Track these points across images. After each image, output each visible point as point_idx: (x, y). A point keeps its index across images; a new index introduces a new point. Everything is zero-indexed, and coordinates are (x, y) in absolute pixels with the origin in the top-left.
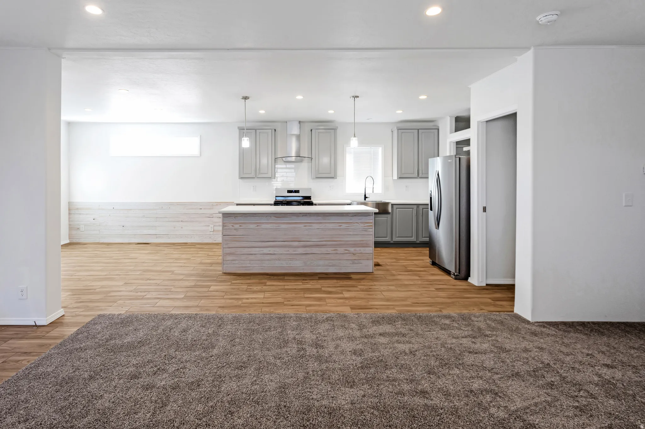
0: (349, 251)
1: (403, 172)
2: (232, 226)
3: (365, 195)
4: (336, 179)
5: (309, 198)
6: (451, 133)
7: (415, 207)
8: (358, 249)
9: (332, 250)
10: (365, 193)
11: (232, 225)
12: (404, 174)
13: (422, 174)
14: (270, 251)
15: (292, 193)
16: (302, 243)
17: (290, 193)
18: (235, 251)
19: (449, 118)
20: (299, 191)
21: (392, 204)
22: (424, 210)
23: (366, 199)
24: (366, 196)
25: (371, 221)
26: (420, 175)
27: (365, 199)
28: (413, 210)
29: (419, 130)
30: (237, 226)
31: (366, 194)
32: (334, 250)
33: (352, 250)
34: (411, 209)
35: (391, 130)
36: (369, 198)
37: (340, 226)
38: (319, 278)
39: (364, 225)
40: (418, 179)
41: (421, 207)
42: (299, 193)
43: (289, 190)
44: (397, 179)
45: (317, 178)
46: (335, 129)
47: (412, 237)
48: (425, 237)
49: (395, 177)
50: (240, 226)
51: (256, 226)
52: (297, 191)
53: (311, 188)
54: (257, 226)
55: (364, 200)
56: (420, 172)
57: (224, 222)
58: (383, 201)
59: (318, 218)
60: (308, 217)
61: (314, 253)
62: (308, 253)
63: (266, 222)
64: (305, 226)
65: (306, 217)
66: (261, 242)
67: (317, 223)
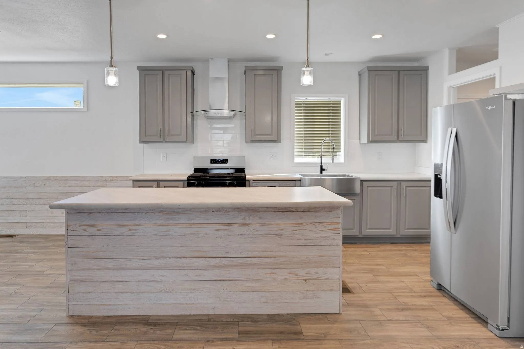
0: (296, 275)
1: (376, 134)
2: (85, 230)
3: (321, 167)
4: (280, 142)
5: (241, 170)
6: (450, 73)
7: (395, 184)
8: (313, 271)
9: (266, 274)
10: (321, 163)
11: (84, 228)
12: (377, 135)
13: (403, 136)
14: (153, 275)
15: (217, 163)
16: (212, 262)
17: (214, 163)
18: (91, 276)
19: (446, 53)
20: (227, 160)
21: (361, 181)
22: (408, 188)
23: (323, 171)
24: (323, 168)
25: (338, 220)
26: (401, 137)
27: (321, 173)
28: (391, 189)
29: (400, 71)
30: (93, 230)
31: (323, 164)
32: (271, 274)
33: (302, 272)
34: (390, 188)
35: (359, 72)
36: (327, 170)
37: (282, 230)
38: (239, 333)
39: (326, 227)
40: (397, 143)
41: (404, 185)
42: (227, 163)
43: (213, 160)
44: (367, 143)
45: (252, 142)
46: (278, 70)
47: (389, 229)
48: (408, 229)
49: (365, 140)
50: (99, 230)
51: (128, 230)
52: (225, 161)
53: (244, 157)
54: (130, 230)
55: (319, 173)
56: (401, 133)
57: (69, 223)
58: (347, 174)
59: (242, 214)
60: (223, 213)
61: (234, 279)
62: (222, 279)
63: (146, 223)
64: (218, 230)
65: (219, 213)
66: (138, 259)
67: (239, 224)
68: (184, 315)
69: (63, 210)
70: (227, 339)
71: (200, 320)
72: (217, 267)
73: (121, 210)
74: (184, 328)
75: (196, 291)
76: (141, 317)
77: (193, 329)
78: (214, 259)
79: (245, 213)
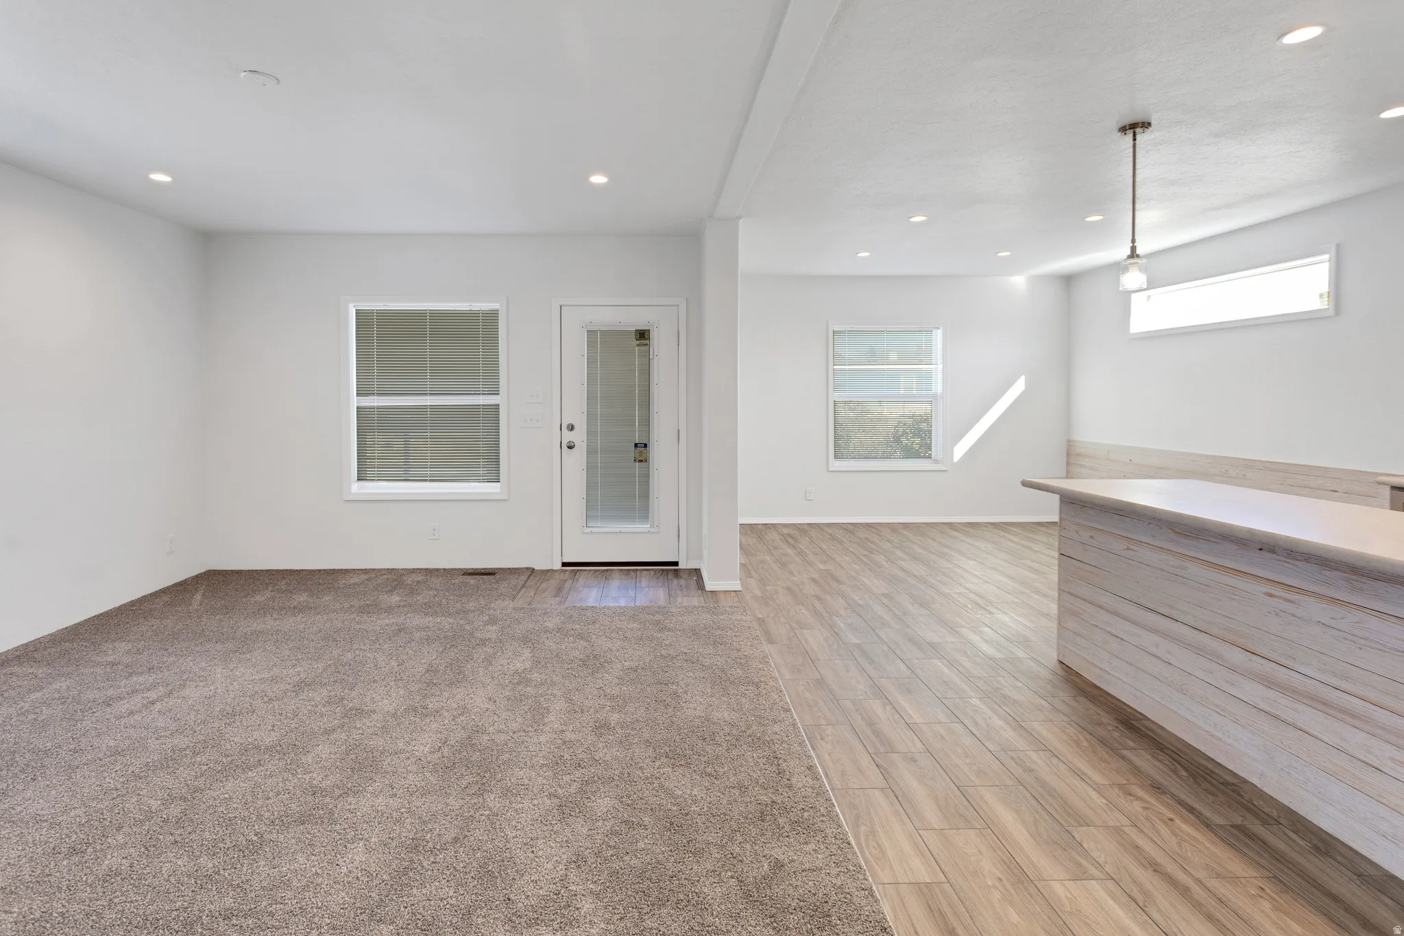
2: (1077, 532)
11: (1076, 528)
14: (1157, 645)
30: (1085, 536)
50: (1092, 537)
51: (1126, 548)
54: (1128, 549)
59: (1327, 573)
60: (1283, 559)
61: (1309, 730)
62: (1279, 716)
63: (1148, 542)
64: (1271, 595)
65: (1275, 556)
66: (1137, 605)
67: (1321, 597)
68: (1204, 754)
69: (1057, 497)
70: (1191, 810)
71: (1212, 771)
72: (1270, 683)
73: (1117, 509)
74: (1160, 757)
75: (1228, 716)
76: (1133, 712)
77: (1173, 767)
78: (1264, 661)
79: (1337, 573)
